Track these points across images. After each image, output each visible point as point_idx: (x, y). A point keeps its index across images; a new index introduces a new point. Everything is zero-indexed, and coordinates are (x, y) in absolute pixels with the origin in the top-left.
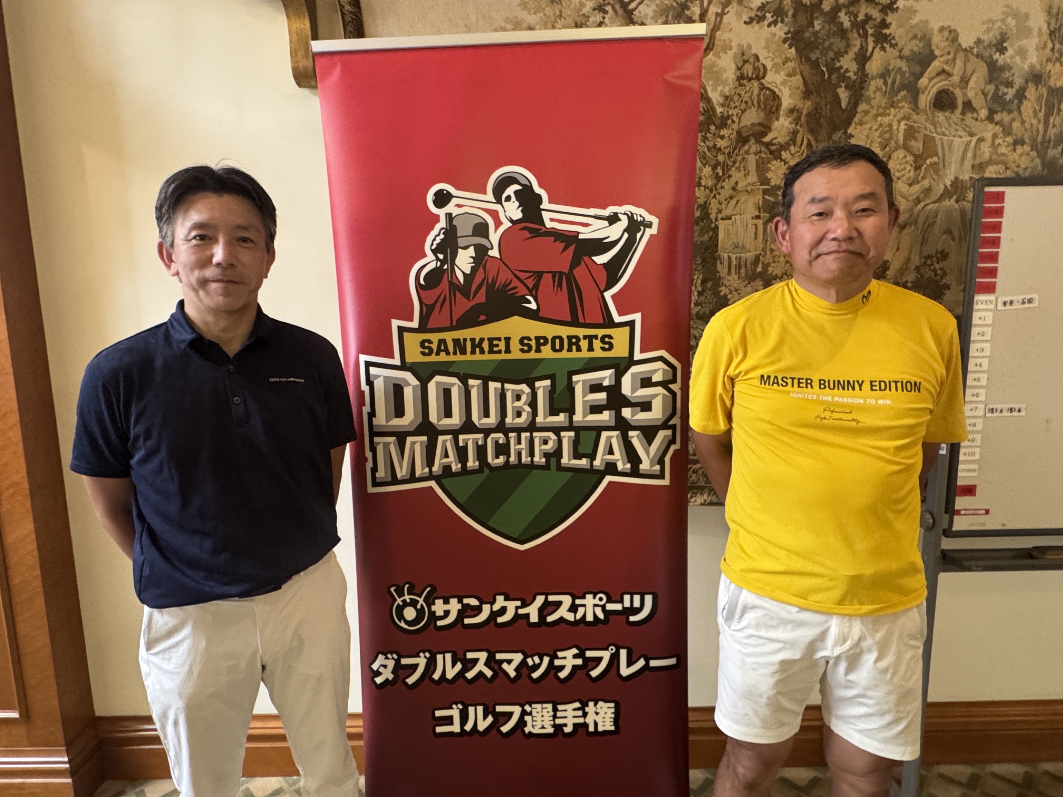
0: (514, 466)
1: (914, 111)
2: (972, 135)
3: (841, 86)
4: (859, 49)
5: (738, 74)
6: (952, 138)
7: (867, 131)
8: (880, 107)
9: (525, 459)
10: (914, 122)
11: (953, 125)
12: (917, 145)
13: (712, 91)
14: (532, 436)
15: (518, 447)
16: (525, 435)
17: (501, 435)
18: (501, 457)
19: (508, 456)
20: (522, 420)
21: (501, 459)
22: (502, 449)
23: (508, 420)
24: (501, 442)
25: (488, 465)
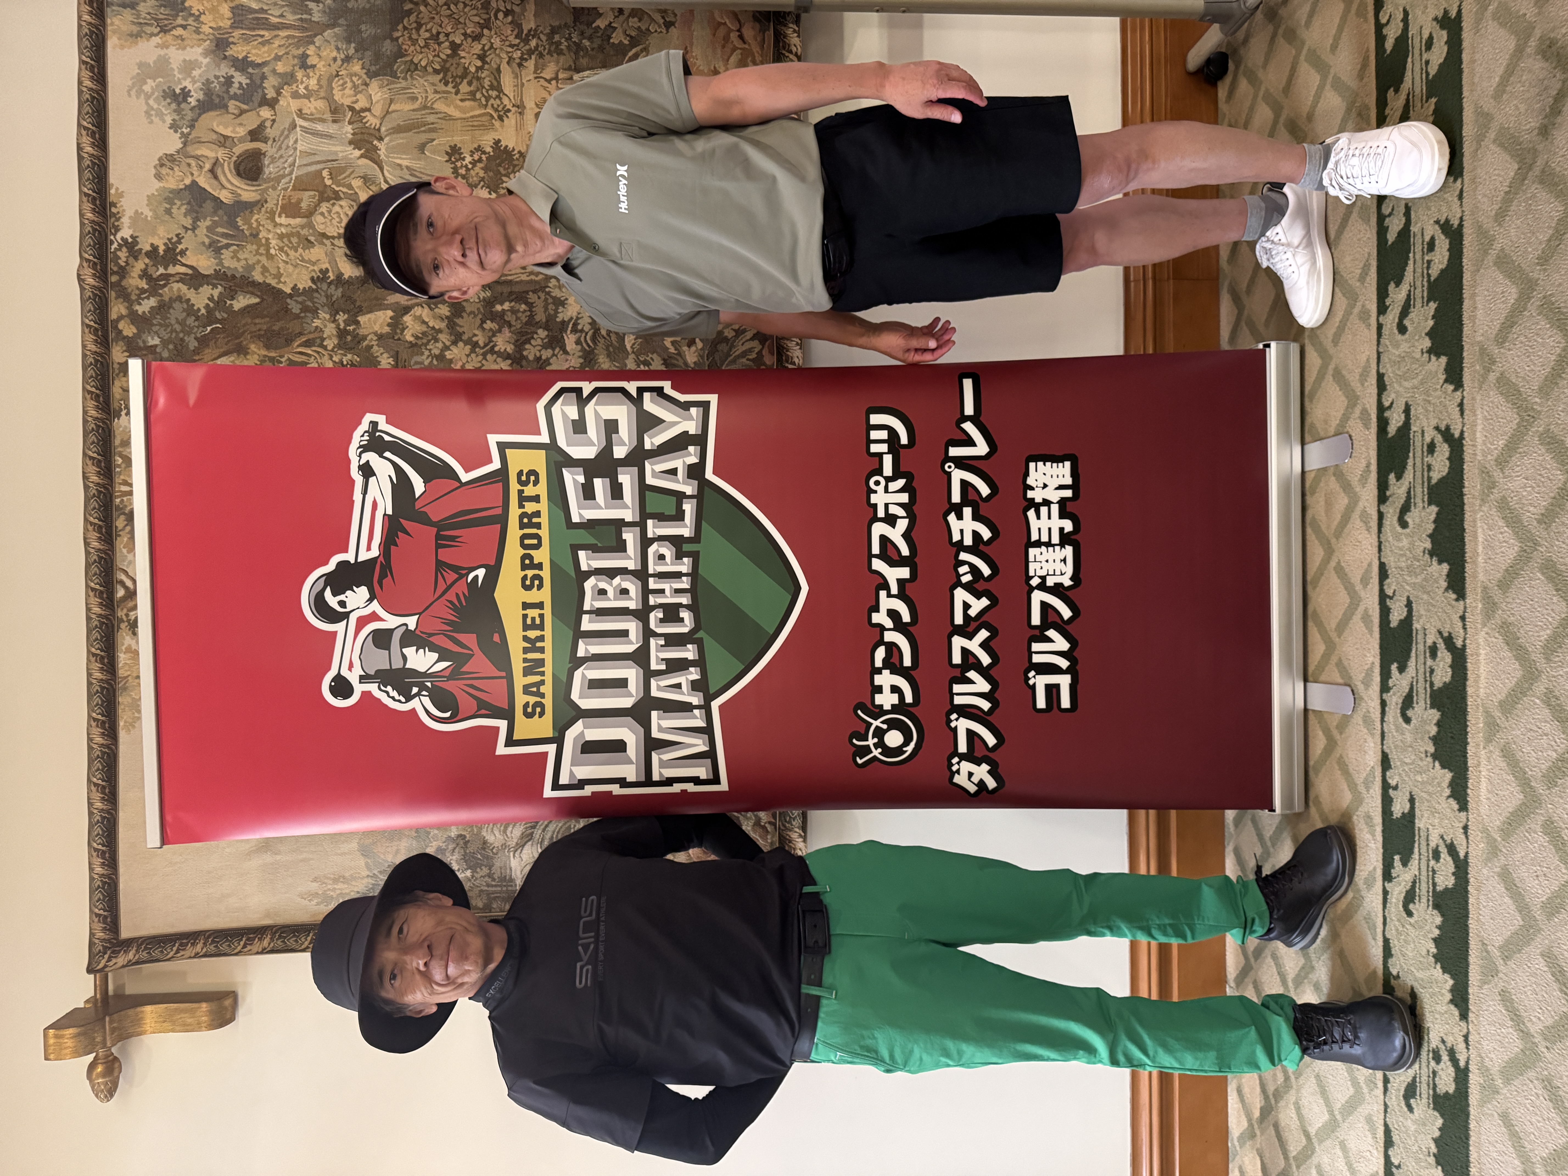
0: (694, 598)
2: (293, 126)
3: (231, 305)
4: (183, 283)
6: (298, 153)
7: (289, 266)
9: (685, 583)
10: (277, 205)
11: (280, 152)
12: (307, 199)
14: (653, 576)
15: (667, 592)
16: (652, 584)
17: (652, 616)
18: (682, 615)
19: (680, 605)
20: (633, 587)
21: (685, 615)
22: (671, 613)
23: (632, 605)
24: (661, 615)
25: (693, 632)
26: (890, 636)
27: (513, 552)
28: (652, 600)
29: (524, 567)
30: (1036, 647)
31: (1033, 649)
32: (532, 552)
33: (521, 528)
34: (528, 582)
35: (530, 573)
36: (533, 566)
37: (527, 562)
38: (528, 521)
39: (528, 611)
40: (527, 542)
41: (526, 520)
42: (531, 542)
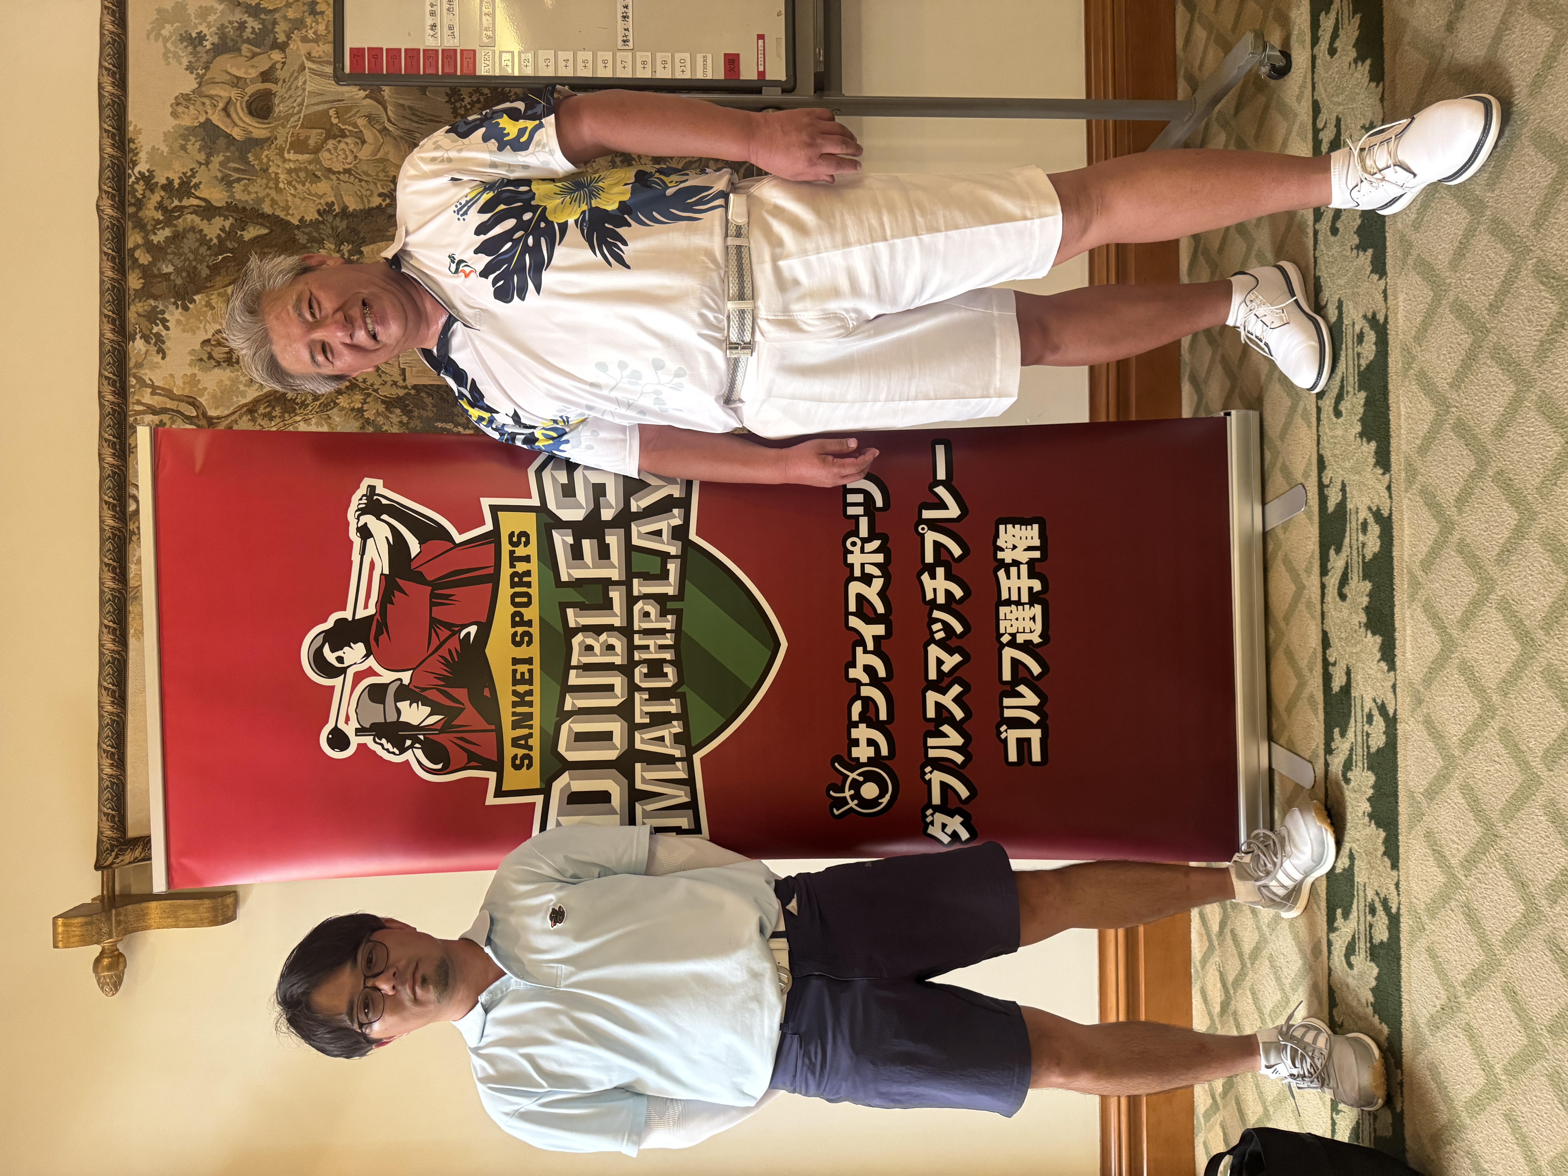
0: (677, 654)
1: (273, 143)
2: (303, 68)
3: (242, 235)
4: (197, 215)
5: (225, 365)
6: (307, 93)
7: (297, 199)
8: (267, 185)
9: (668, 640)
10: (286, 141)
11: (289, 93)
12: (314, 137)
13: (244, 397)
14: (638, 632)
15: (652, 648)
16: (638, 640)
17: (637, 671)
18: (666, 670)
19: (664, 661)
20: (618, 643)
21: (669, 670)
22: (655, 669)
23: (618, 660)
24: (645, 670)
25: (675, 686)
26: (866, 691)
27: (504, 609)
28: (637, 656)
29: (514, 624)
30: (1007, 702)
31: (1005, 704)
32: (522, 610)
33: (512, 587)
34: (518, 639)
35: (520, 630)
36: (523, 623)
37: (517, 619)
38: (519, 579)
39: (517, 667)
40: (517, 600)
41: (516, 579)
42: (520, 601)
